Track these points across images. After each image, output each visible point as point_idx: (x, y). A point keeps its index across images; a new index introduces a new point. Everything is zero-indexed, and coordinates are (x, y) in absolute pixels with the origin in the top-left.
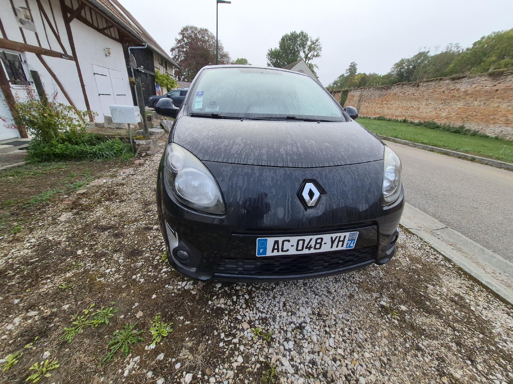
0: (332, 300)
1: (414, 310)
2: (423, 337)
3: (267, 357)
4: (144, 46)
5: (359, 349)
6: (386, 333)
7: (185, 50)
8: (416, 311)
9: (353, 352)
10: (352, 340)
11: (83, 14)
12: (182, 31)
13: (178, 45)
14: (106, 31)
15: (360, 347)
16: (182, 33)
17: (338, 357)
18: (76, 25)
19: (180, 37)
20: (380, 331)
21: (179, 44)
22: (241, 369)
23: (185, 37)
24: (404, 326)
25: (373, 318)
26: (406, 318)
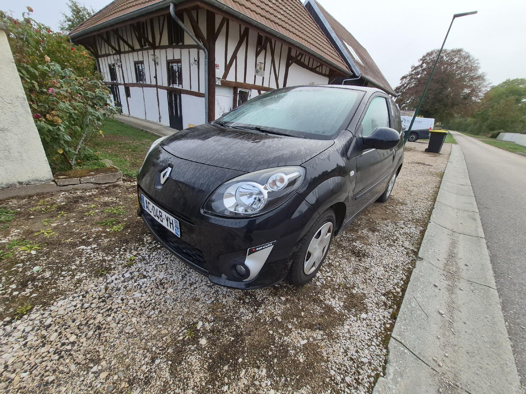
0: (183, 288)
1: (205, 352)
2: (170, 362)
3: (115, 268)
4: (358, 77)
5: (137, 313)
6: (164, 332)
7: (419, 76)
8: (206, 355)
9: (133, 309)
10: (144, 308)
11: (302, 60)
12: (424, 57)
13: (413, 73)
14: (318, 69)
15: (141, 314)
16: (423, 60)
17: (125, 301)
18: (294, 69)
19: (417, 64)
20: (164, 326)
21: (414, 71)
22: (104, 261)
23: (426, 63)
24: (178, 345)
25: (177, 319)
26: (190, 346)
